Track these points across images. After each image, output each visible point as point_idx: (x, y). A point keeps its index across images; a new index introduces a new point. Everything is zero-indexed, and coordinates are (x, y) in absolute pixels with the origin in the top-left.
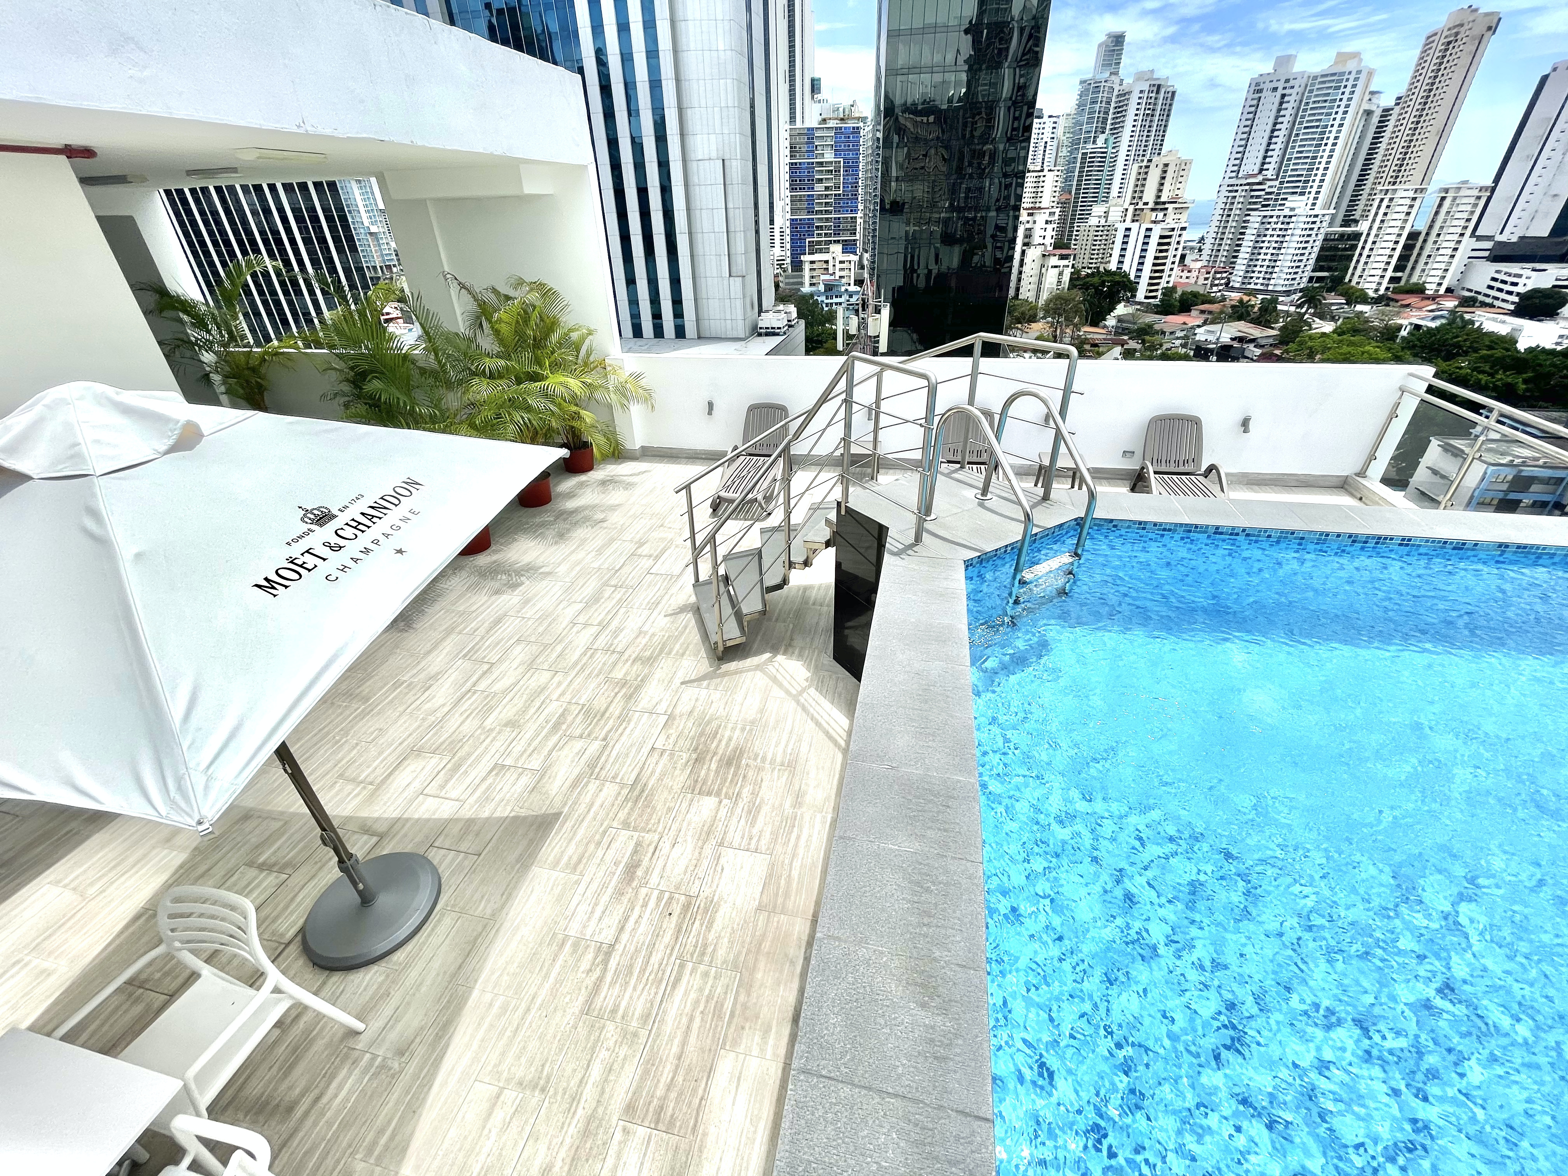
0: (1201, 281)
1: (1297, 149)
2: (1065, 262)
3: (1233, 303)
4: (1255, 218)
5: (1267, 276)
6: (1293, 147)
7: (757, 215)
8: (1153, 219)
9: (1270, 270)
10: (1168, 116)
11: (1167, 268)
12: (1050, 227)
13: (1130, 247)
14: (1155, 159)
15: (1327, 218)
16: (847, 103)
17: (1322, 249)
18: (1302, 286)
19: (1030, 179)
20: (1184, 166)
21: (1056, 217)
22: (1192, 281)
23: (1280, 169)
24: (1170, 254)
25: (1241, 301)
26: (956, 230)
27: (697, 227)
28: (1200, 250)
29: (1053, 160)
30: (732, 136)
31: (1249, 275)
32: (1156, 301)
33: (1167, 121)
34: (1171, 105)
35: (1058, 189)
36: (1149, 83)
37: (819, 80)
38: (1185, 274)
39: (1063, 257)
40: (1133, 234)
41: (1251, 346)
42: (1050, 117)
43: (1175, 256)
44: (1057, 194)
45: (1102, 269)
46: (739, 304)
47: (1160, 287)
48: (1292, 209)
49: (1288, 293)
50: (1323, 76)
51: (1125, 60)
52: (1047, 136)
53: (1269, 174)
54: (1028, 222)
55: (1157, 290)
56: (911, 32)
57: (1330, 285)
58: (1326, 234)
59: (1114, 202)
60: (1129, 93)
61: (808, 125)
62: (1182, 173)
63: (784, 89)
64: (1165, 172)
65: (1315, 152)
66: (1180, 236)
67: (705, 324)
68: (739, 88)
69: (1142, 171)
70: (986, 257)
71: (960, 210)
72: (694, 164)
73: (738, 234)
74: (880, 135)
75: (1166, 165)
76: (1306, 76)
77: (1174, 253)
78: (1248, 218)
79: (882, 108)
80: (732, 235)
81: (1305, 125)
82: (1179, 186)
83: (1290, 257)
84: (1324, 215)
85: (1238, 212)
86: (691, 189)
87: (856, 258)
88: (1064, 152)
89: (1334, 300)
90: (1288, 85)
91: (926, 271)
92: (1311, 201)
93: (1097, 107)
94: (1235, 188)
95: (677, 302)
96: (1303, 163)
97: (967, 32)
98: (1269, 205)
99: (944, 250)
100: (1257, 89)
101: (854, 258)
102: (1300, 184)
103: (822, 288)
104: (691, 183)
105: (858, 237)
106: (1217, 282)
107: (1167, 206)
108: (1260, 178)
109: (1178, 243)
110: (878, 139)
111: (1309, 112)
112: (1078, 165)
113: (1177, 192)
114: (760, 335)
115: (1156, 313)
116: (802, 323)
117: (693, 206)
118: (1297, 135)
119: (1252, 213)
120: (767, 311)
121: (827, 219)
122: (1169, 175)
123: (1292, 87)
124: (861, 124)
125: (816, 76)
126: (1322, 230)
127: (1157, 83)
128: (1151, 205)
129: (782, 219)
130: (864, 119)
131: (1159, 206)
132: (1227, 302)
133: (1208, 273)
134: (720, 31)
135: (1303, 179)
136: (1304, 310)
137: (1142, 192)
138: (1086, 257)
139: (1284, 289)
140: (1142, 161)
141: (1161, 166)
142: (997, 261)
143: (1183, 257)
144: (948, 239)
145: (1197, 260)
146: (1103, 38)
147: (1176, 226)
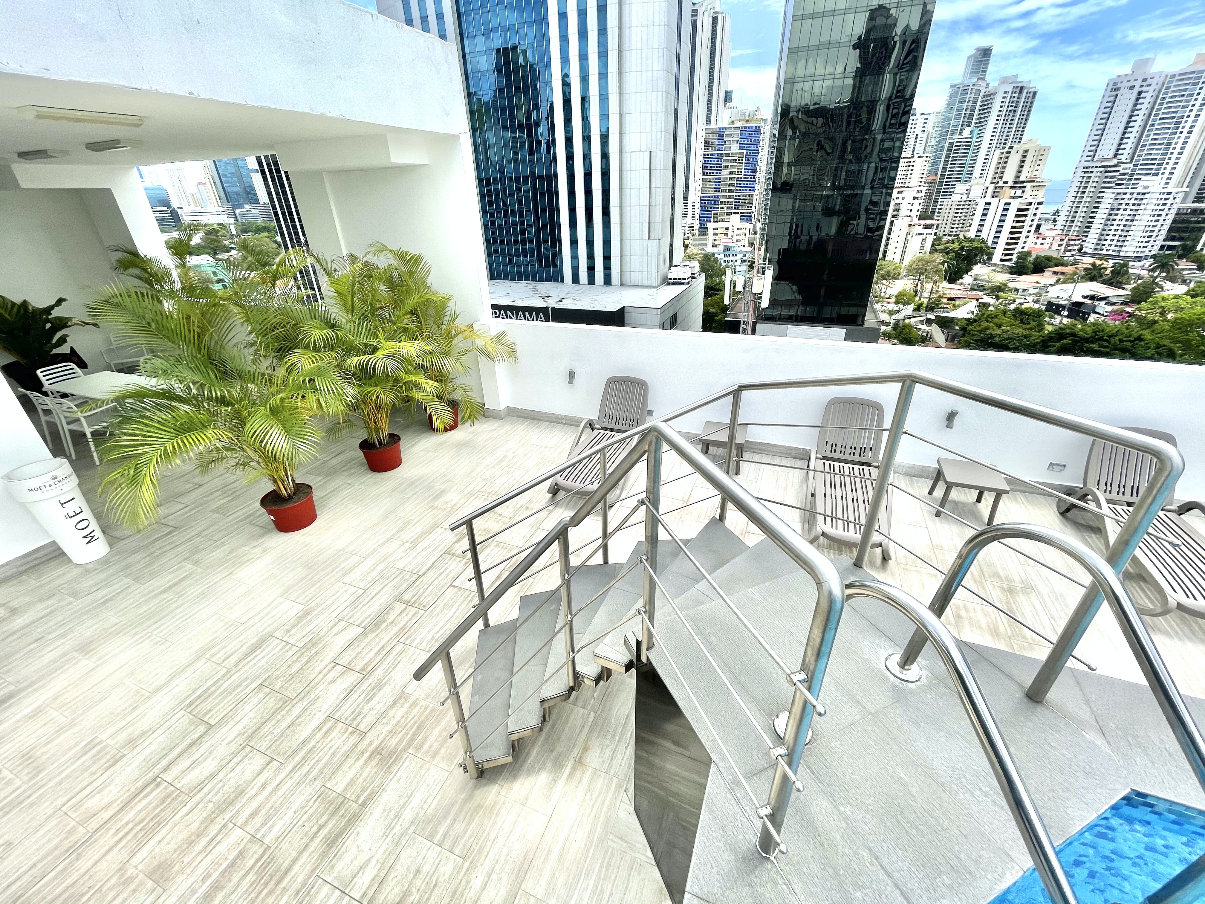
0: (1055, 247)
1: (1152, 137)
2: (929, 231)
3: (1085, 266)
4: (1109, 195)
5: (1120, 244)
6: (1148, 136)
7: (673, 193)
8: (1012, 195)
9: (1122, 239)
10: (1029, 111)
11: (1022, 236)
12: (916, 202)
13: (989, 218)
14: (1016, 146)
15: (1181, 195)
16: (751, 108)
17: (1174, 221)
18: (1153, 253)
19: (902, 163)
20: (1042, 152)
21: (923, 194)
22: (1046, 246)
23: (1134, 154)
24: (1027, 224)
25: (1094, 265)
26: (835, 205)
27: (626, 203)
28: (1055, 221)
29: (922, 149)
30: (659, 134)
31: (1102, 242)
32: (1012, 264)
33: (1028, 115)
34: (1032, 103)
35: (925, 172)
36: (1012, 85)
37: (731, 92)
38: (1040, 241)
39: (926, 227)
40: (992, 208)
41: (1102, 303)
42: (922, 114)
43: (1031, 226)
44: (924, 176)
45: (961, 236)
46: (654, 260)
47: (1016, 251)
48: (1145, 188)
49: (1139, 259)
50: (1180, 75)
51: (991, 68)
52: (918, 130)
53: (1123, 158)
54: (897, 198)
55: (1012, 254)
56: (808, 49)
57: (1181, 252)
58: (1179, 209)
59: (976, 181)
60: (994, 94)
61: (720, 125)
62: (1040, 157)
63: (704, 99)
64: (1025, 156)
65: (1169, 139)
66: (1037, 209)
67: (627, 276)
68: (667, 97)
69: (1003, 156)
70: (860, 225)
71: (839, 188)
72: (628, 155)
73: (657, 207)
74: (776, 132)
75: (1026, 151)
76: (1163, 75)
77: (1030, 223)
78: (1102, 195)
79: (779, 111)
80: (652, 208)
81: (1160, 116)
82: (1037, 168)
83: (1142, 228)
84: (1177, 193)
85: (1093, 189)
86: (624, 173)
87: (751, 226)
88: (933, 142)
89: (1184, 265)
90: (1145, 83)
91: (808, 237)
92: (1164, 180)
93: (965, 106)
94: (1091, 170)
95: (607, 258)
96: (1157, 149)
97: (855, 47)
98: (1123, 184)
99: (824, 221)
100: (1115, 88)
101: (749, 226)
102: (1154, 167)
103: (721, 248)
104: (624, 169)
105: (753, 210)
106: (1069, 248)
107: (1025, 184)
108: (1115, 161)
109: (1035, 215)
110: (774, 135)
111: (1165, 105)
112: (945, 152)
113: (1035, 173)
114: (669, 284)
115: (1011, 273)
116: (703, 275)
117: (624, 187)
118: (1153, 125)
119: (1106, 190)
120: (676, 266)
121: (729, 196)
122: (1028, 160)
123: (1150, 85)
124: (762, 124)
125: (729, 89)
126: (1175, 206)
127: (1020, 85)
128: (1010, 184)
129: (695, 197)
130: (765, 121)
131: (1018, 184)
132: (1080, 265)
133: (1062, 240)
134: (655, 57)
135: (1157, 162)
136: (1156, 274)
137: (1002, 173)
138: (948, 226)
139: (1136, 255)
140: (1004, 148)
141: (1021, 152)
142: (870, 230)
143: (1038, 227)
144: (828, 212)
145: (1051, 229)
146: (972, 51)
147: (1033, 201)
